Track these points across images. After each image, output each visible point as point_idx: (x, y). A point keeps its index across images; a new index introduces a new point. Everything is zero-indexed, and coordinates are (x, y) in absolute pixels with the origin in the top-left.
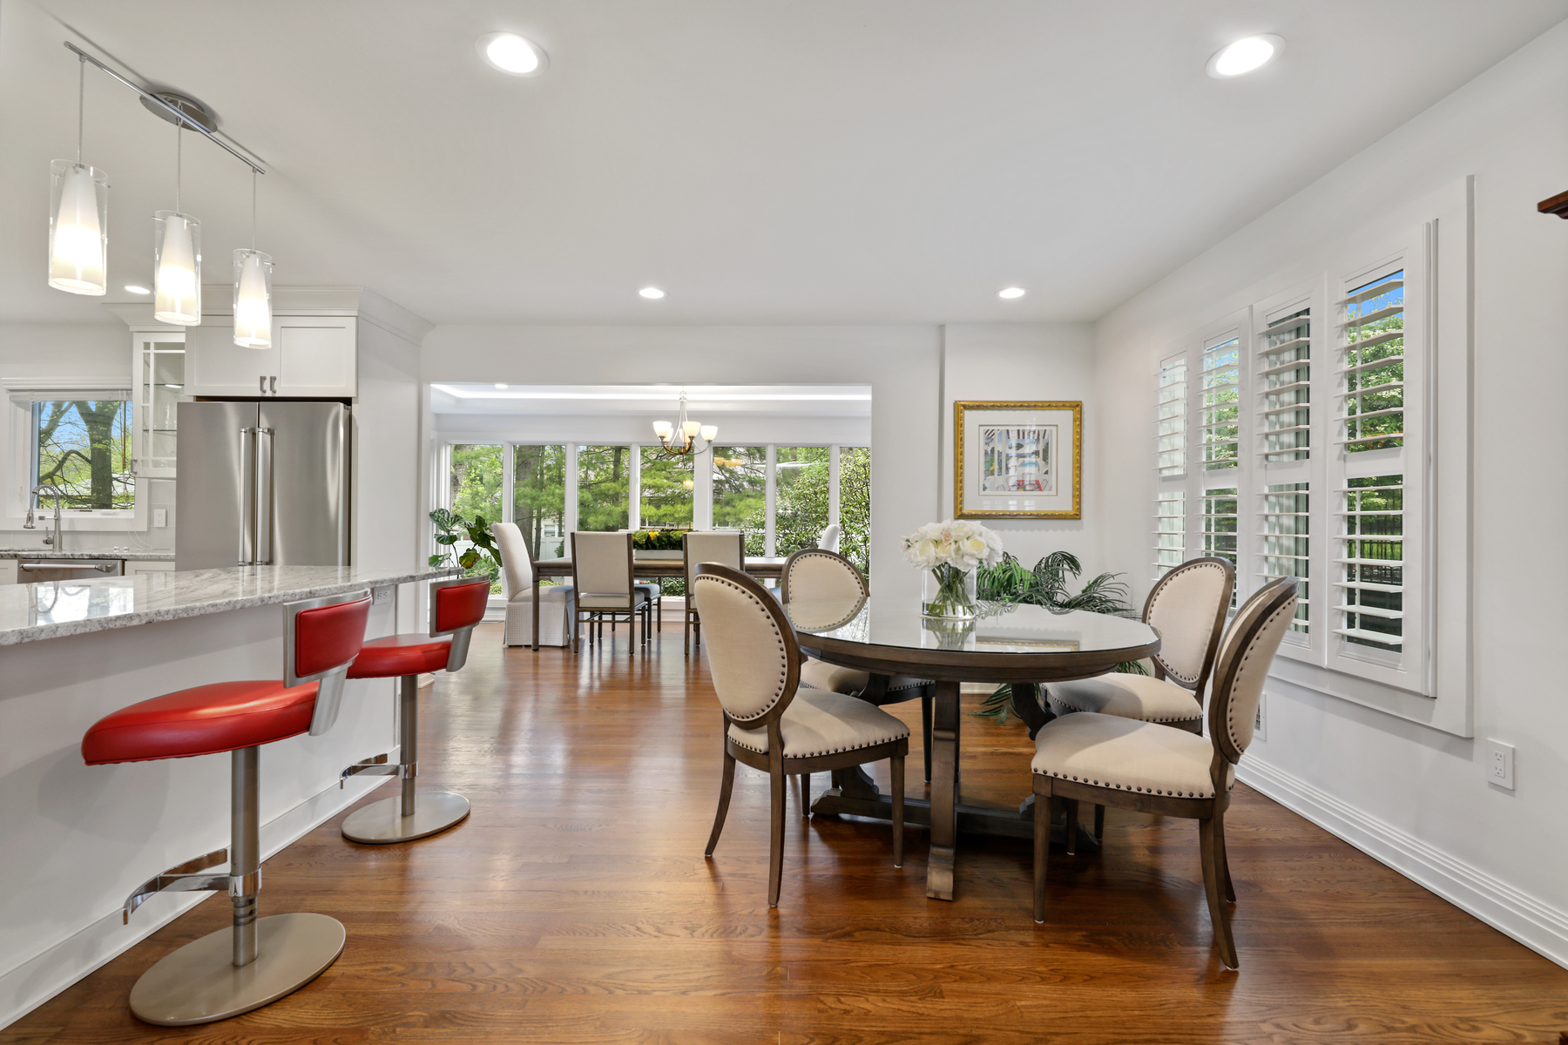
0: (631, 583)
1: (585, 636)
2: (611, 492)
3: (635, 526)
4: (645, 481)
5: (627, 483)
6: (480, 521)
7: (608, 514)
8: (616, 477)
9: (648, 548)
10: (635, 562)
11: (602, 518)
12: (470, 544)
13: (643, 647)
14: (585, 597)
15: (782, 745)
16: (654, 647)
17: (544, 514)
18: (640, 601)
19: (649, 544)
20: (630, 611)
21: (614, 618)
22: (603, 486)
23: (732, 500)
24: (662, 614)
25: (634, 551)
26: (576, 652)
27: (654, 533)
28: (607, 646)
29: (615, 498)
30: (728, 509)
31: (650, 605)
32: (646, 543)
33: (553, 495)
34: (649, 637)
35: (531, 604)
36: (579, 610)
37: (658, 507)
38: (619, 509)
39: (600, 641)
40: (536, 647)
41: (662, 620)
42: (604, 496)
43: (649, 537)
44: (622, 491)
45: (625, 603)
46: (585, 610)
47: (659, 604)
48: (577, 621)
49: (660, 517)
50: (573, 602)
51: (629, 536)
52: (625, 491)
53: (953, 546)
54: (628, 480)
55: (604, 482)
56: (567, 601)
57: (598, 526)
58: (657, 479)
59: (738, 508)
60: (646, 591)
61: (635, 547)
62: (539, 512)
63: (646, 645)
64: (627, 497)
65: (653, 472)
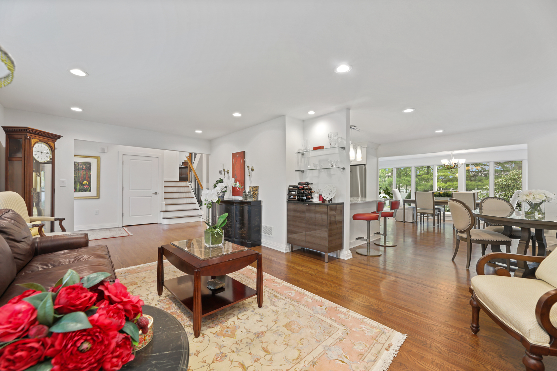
0: (434, 207)
1: (419, 221)
2: (426, 178)
3: (435, 190)
4: (440, 174)
5: (432, 175)
6: (387, 189)
7: (425, 186)
8: (428, 173)
9: (439, 197)
10: (435, 200)
11: (423, 187)
12: (384, 195)
13: (438, 226)
14: (419, 209)
15: (471, 237)
16: (442, 226)
17: (401, 186)
18: (437, 212)
19: (440, 195)
20: (433, 214)
21: (428, 216)
22: (423, 176)
23: (482, 179)
24: (445, 218)
25: (435, 197)
26: (416, 224)
27: (442, 191)
28: (426, 224)
29: (428, 180)
30: (480, 183)
31: (440, 214)
32: (439, 195)
33: (405, 180)
34: (440, 223)
35: (403, 210)
36: (417, 213)
37: (446, 183)
38: (429, 184)
39: (423, 223)
40: (405, 222)
41: (445, 219)
42: (423, 179)
43: (440, 193)
44: (430, 177)
45: (432, 212)
46: (419, 213)
47: (444, 214)
48: (417, 216)
49: (446, 187)
50: (415, 211)
51: (433, 193)
52: (431, 178)
53: (532, 196)
54: (433, 174)
55: (423, 175)
56: (413, 210)
57: (421, 190)
58: (445, 173)
59: (485, 183)
60: (439, 210)
61: (435, 196)
62: (399, 185)
63: (439, 225)
64: (432, 179)
65: (443, 170)
